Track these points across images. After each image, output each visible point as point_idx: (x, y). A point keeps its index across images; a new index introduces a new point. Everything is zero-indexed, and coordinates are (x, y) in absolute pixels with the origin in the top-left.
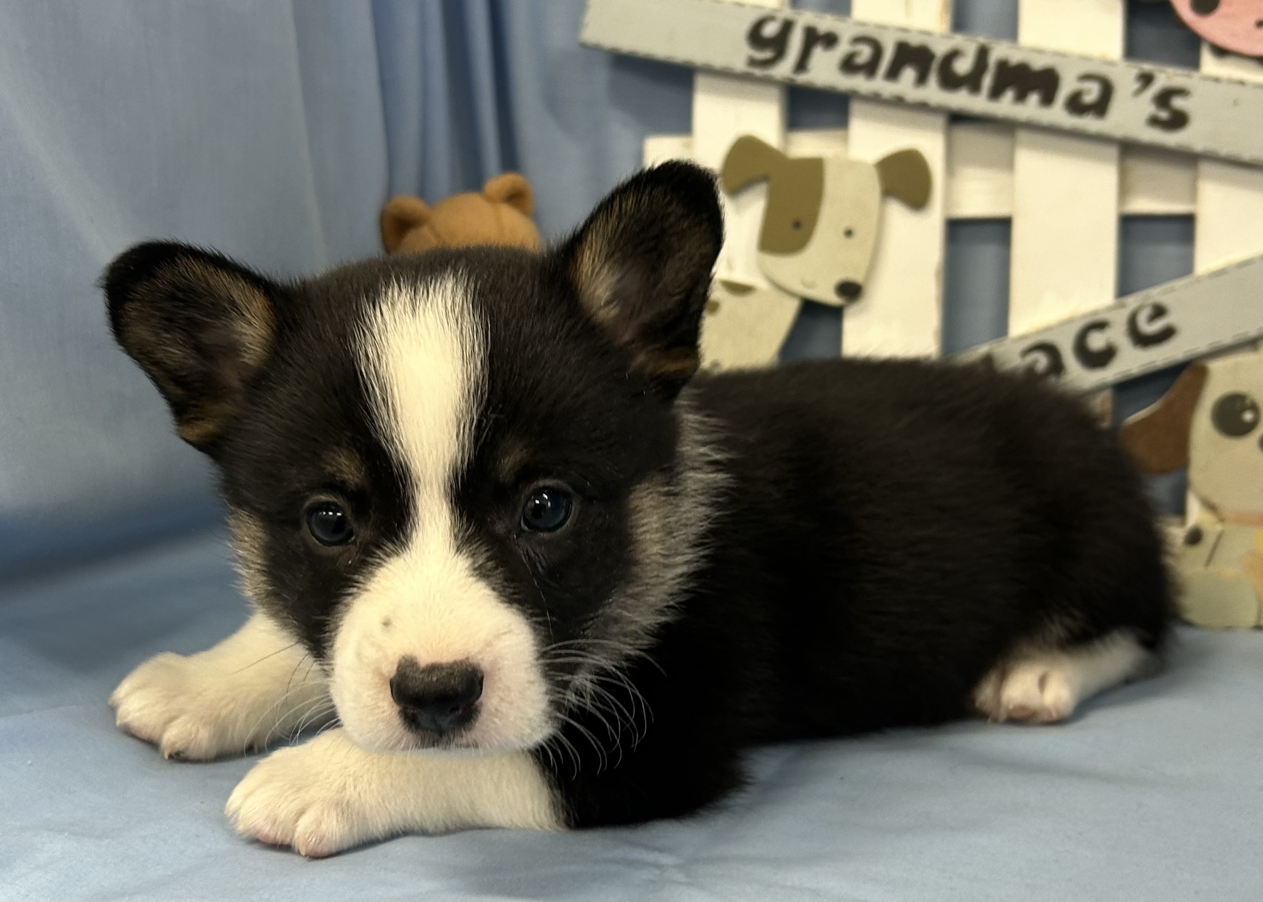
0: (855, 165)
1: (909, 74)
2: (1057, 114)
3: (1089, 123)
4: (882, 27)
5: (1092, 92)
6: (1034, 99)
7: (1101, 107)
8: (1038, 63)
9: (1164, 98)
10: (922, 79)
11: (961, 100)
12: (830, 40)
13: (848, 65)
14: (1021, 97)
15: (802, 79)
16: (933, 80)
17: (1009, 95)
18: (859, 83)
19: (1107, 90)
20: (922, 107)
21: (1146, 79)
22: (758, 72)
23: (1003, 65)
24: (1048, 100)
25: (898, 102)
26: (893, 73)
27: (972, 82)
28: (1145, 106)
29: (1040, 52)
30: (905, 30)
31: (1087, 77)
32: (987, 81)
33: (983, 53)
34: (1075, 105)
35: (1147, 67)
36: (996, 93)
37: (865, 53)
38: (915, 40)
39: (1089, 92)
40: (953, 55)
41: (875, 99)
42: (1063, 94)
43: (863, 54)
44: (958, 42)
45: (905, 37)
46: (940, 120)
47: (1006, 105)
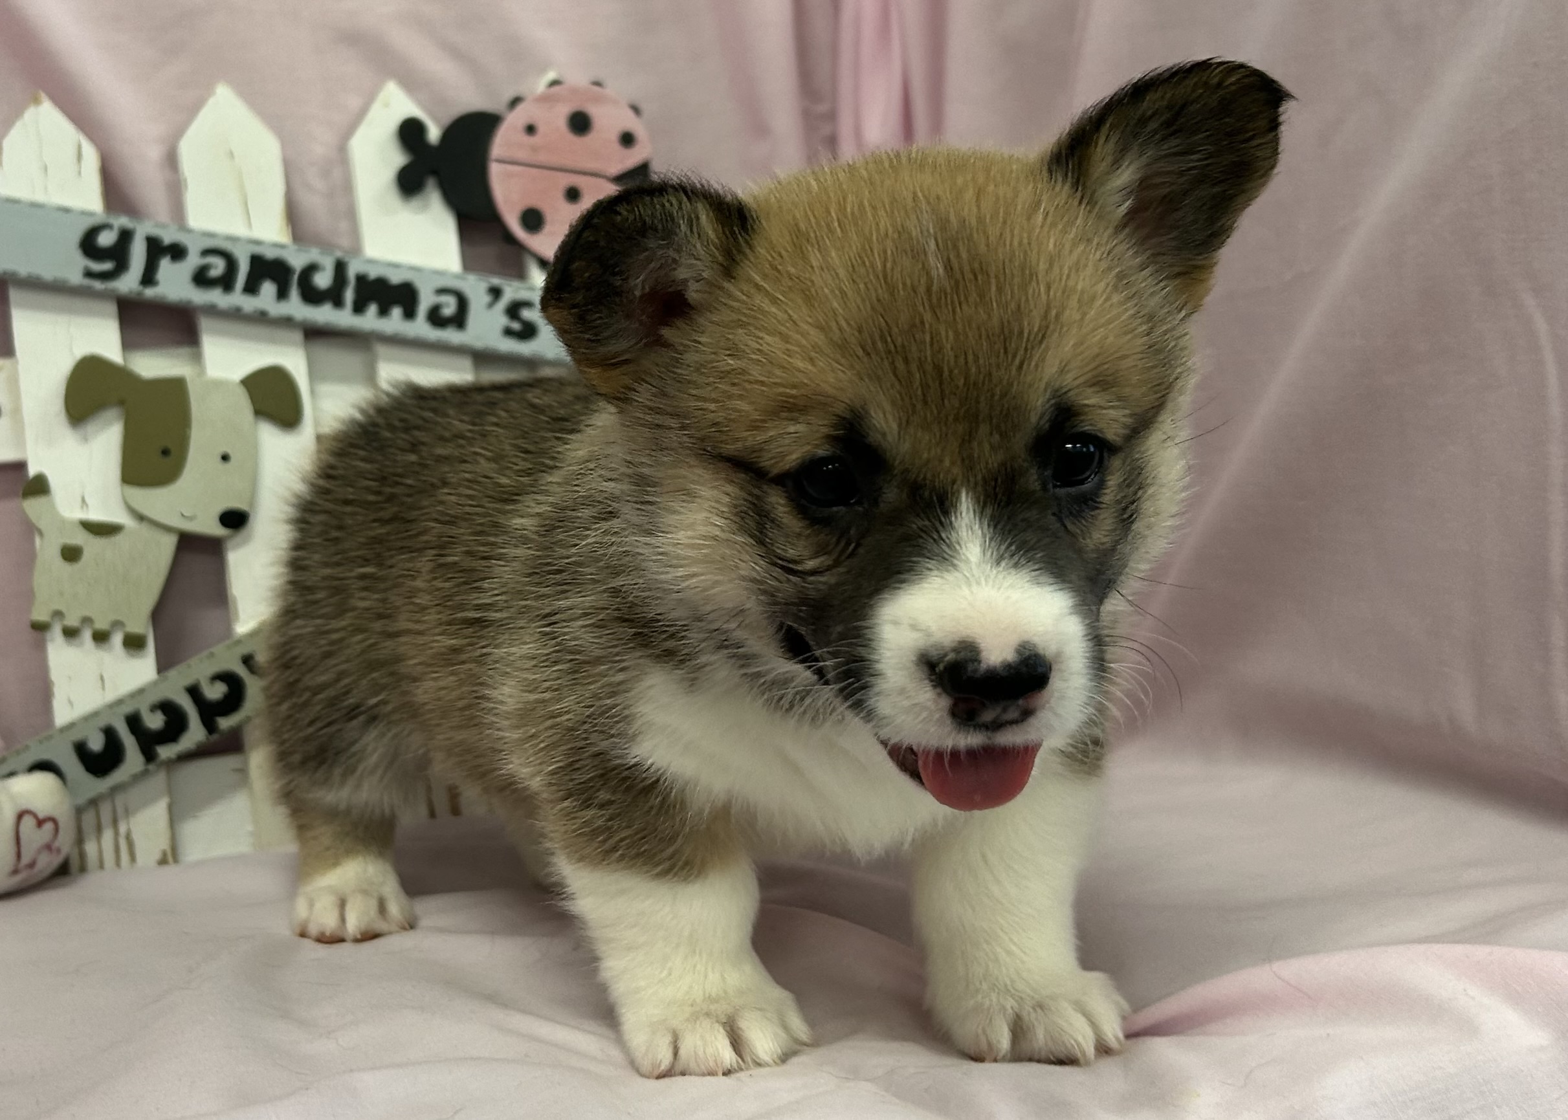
0: (219, 384)
1: (268, 289)
2: (420, 327)
3: (451, 335)
4: (234, 239)
5: (449, 308)
6: (397, 312)
7: (459, 320)
8: (395, 278)
9: (513, 310)
10: (282, 294)
11: (324, 314)
12: (177, 252)
13: (201, 278)
14: (384, 312)
15: (150, 292)
16: (294, 293)
17: (373, 309)
18: (215, 297)
19: (463, 303)
20: (287, 322)
21: (496, 293)
22: (98, 285)
23: (361, 279)
24: (410, 314)
25: (261, 318)
26: (251, 288)
27: (334, 296)
28: (498, 318)
29: (396, 266)
30: (257, 243)
31: (442, 291)
32: (349, 295)
33: (340, 268)
34: (436, 318)
35: (496, 281)
36: (359, 308)
37: (218, 267)
38: (270, 254)
39: (448, 305)
40: (311, 269)
41: (235, 315)
42: (423, 308)
43: (216, 268)
44: (313, 255)
45: (258, 250)
46: (298, 336)
47: (370, 320)
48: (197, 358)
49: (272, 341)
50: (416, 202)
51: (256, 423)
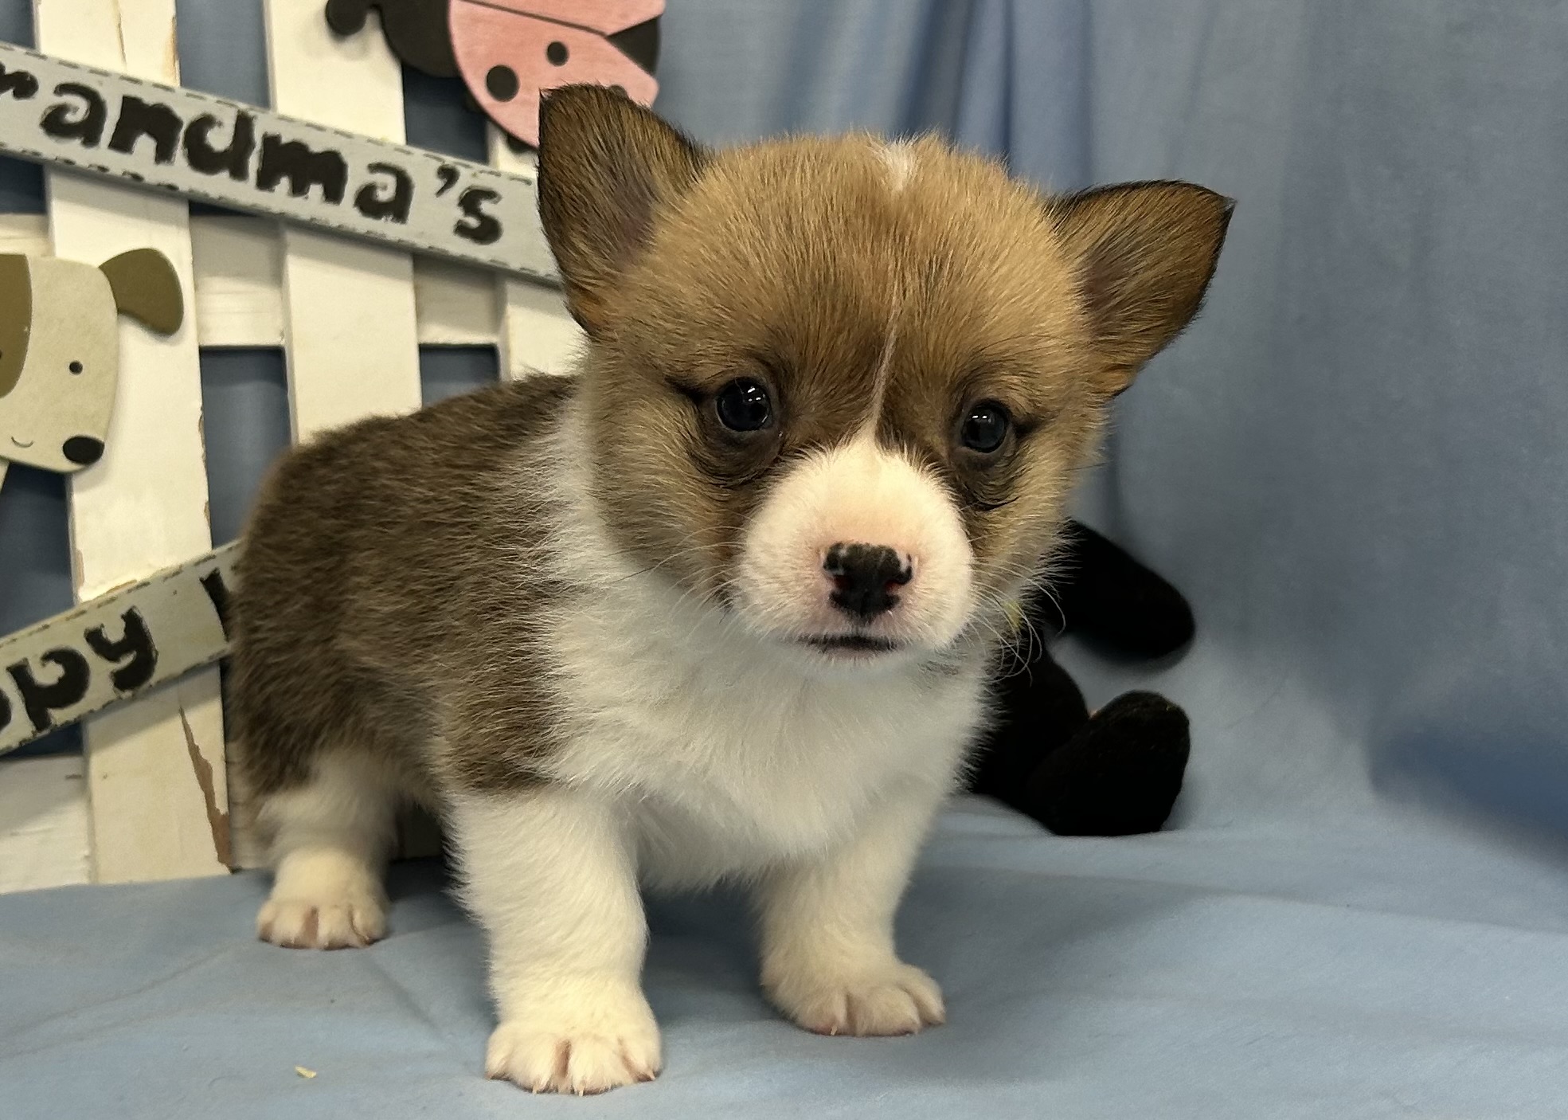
0: (73, 268)
1: (145, 145)
2: (346, 214)
3: (386, 228)
4: (100, 74)
5: (386, 190)
6: (316, 190)
7: (398, 208)
8: (317, 145)
9: (471, 201)
10: (163, 154)
11: (218, 186)
12: (23, 85)
13: (54, 123)
14: (298, 189)
16: (180, 153)
17: (284, 183)
18: (72, 150)
19: (404, 185)
20: (168, 192)
21: (449, 176)
23: (271, 141)
24: (333, 194)
25: (134, 183)
26: (122, 143)
27: (233, 162)
28: (450, 210)
29: (320, 128)
30: (136, 81)
31: (378, 167)
32: (253, 163)
33: (244, 124)
34: (367, 202)
35: (450, 160)
36: (266, 181)
37: (78, 110)
38: (150, 98)
39: (384, 186)
40: (205, 122)
41: (99, 177)
42: (351, 189)
43: (76, 110)
44: (208, 104)
45: (133, 91)
46: (183, 211)
47: (279, 198)
48: (45, 229)
49: (148, 216)
50: (352, 44)
51: (118, 322)
